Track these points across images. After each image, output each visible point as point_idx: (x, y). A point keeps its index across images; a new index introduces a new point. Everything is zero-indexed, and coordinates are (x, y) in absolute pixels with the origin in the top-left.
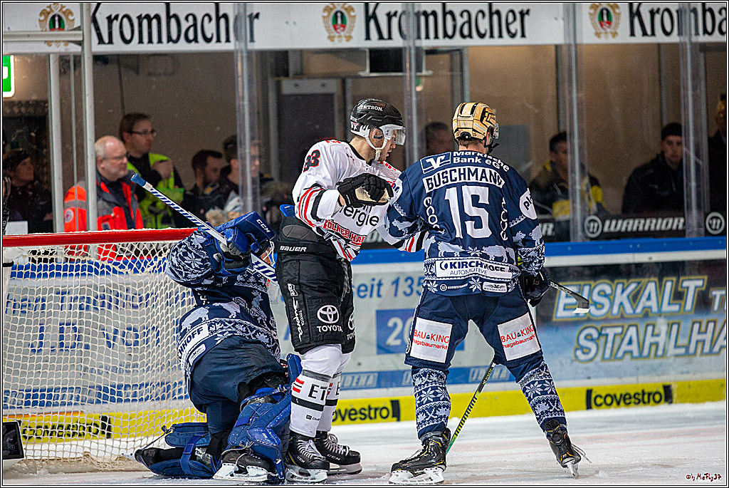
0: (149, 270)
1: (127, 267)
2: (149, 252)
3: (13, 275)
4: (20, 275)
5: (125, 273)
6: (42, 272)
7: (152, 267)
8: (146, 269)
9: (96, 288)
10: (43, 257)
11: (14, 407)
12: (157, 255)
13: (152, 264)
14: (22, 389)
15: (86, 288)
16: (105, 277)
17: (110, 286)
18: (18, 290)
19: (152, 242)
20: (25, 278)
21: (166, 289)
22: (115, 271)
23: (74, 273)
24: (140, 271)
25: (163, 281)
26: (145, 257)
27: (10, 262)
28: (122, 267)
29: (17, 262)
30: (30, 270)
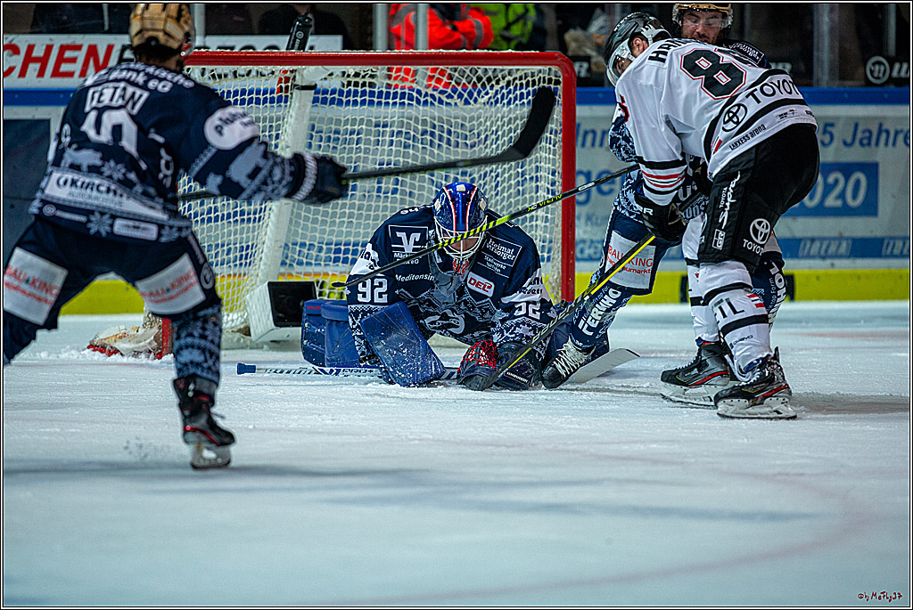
0: (482, 100)
1: (456, 97)
2: (484, 79)
3: (315, 100)
4: (324, 101)
5: (453, 104)
6: (351, 98)
7: (487, 97)
8: (480, 100)
9: (417, 120)
10: (353, 80)
11: (311, 264)
12: (494, 82)
13: (487, 93)
14: (321, 241)
15: (405, 120)
16: (428, 108)
17: (435, 120)
18: (321, 120)
19: (487, 67)
20: (330, 104)
21: (503, 125)
22: (441, 102)
23: (391, 101)
24: (472, 101)
25: (499, 115)
26: (479, 85)
27: (313, 84)
28: (450, 96)
29: (321, 85)
30: (336, 96)
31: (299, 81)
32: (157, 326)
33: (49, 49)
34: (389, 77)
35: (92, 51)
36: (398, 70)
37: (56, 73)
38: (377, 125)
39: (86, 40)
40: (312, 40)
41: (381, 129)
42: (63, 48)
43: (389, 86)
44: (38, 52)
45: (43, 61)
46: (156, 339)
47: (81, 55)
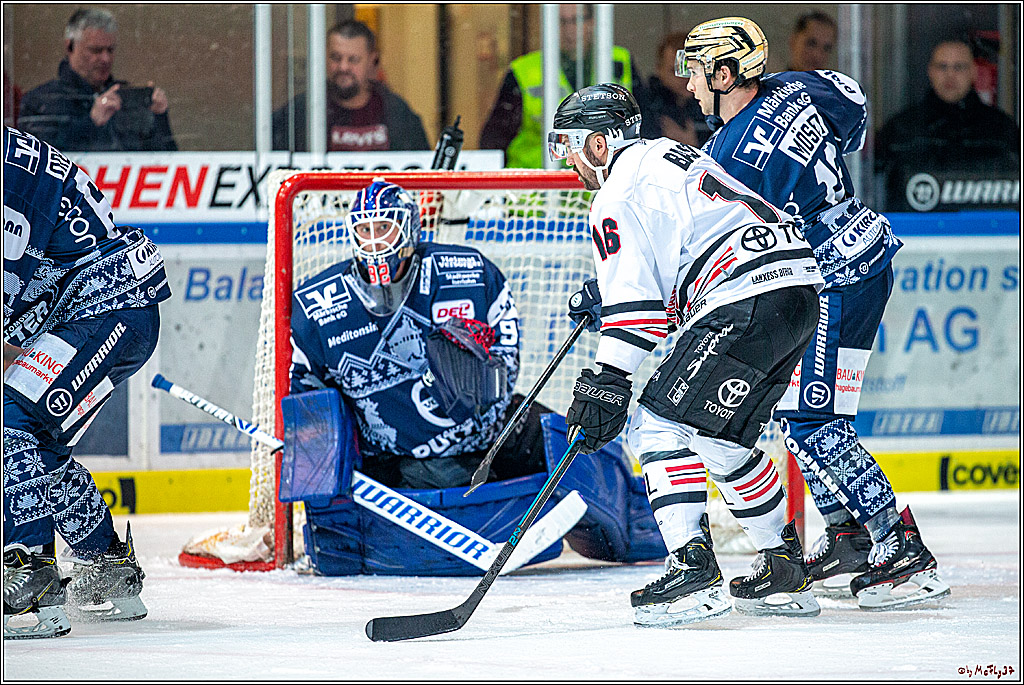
3: (469, 236)
4: (480, 236)
6: (514, 232)
10: (516, 208)
20: (488, 240)
23: (565, 234)
29: (477, 214)
30: (495, 229)
31: (447, 215)
32: (268, 524)
33: (126, 172)
34: (563, 203)
35: (182, 174)
36: (574, 195)
37: (135, 203)
38: (548, 266)
39: (172, 160)
40: (463, 157)
41: (553, 270)
42: (144, 171)
43: (563, 215)
44: (112, 176)
45: (119, 188)
46: (266, 541)
47: (167, 180)
